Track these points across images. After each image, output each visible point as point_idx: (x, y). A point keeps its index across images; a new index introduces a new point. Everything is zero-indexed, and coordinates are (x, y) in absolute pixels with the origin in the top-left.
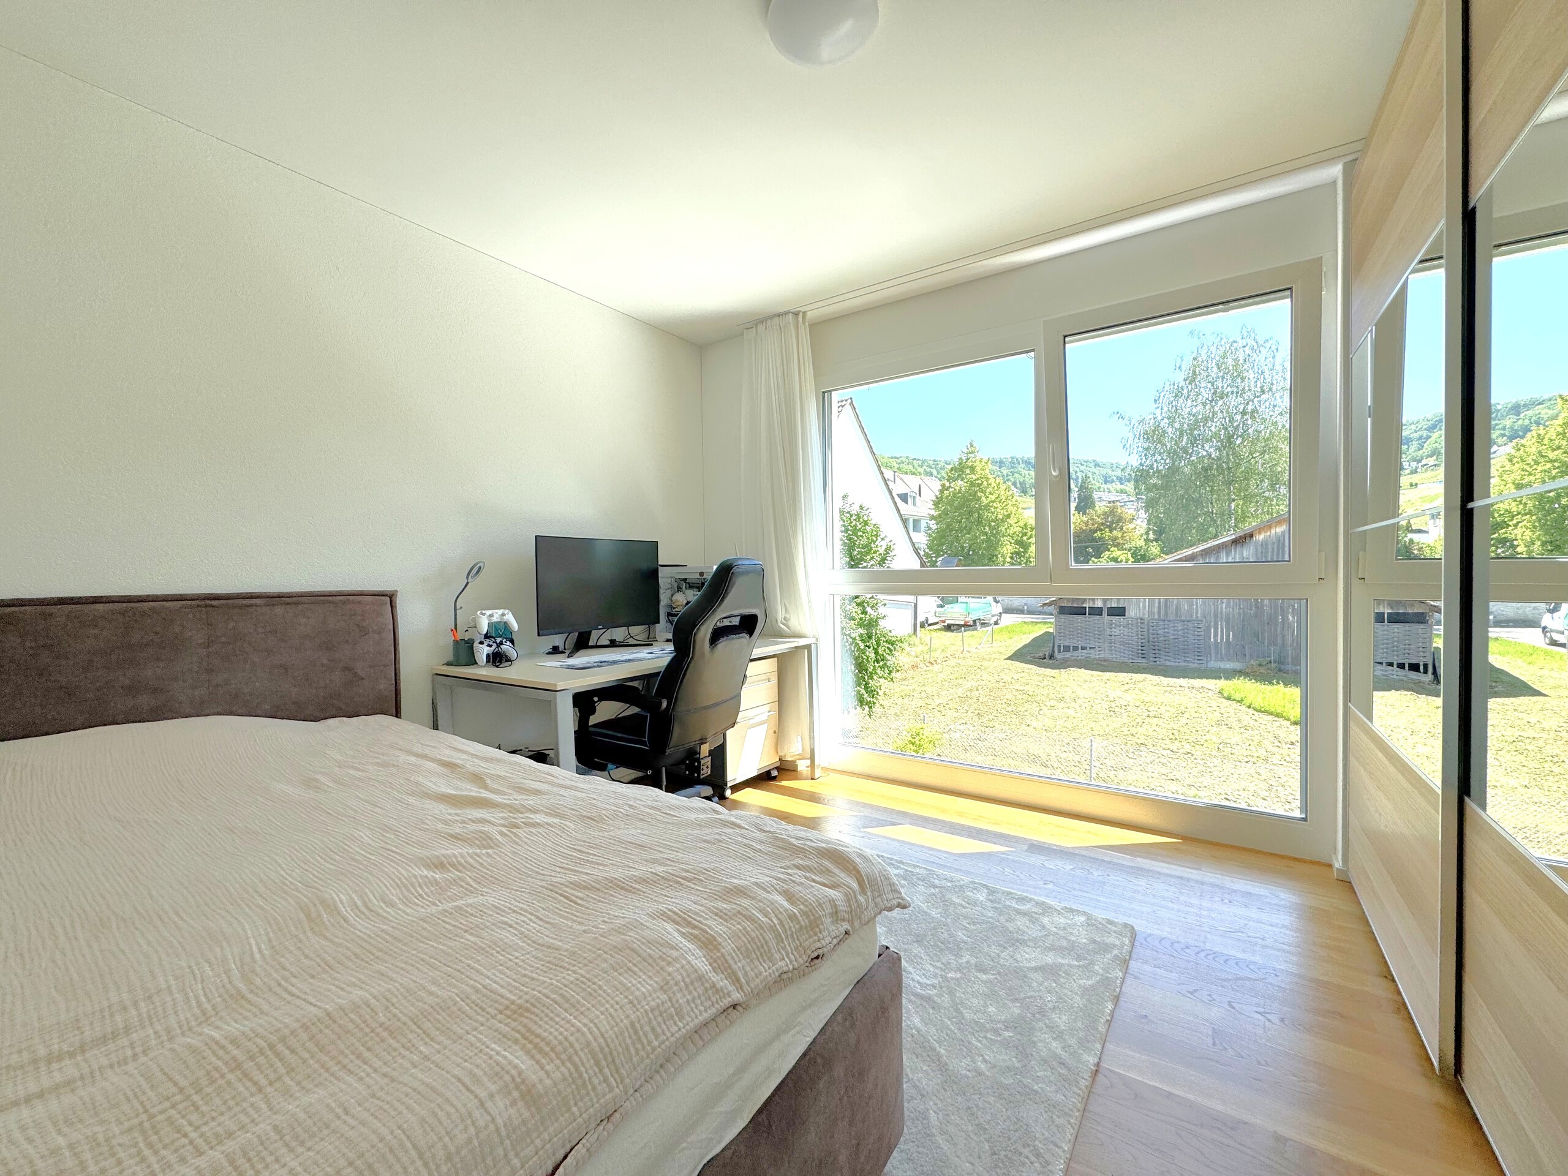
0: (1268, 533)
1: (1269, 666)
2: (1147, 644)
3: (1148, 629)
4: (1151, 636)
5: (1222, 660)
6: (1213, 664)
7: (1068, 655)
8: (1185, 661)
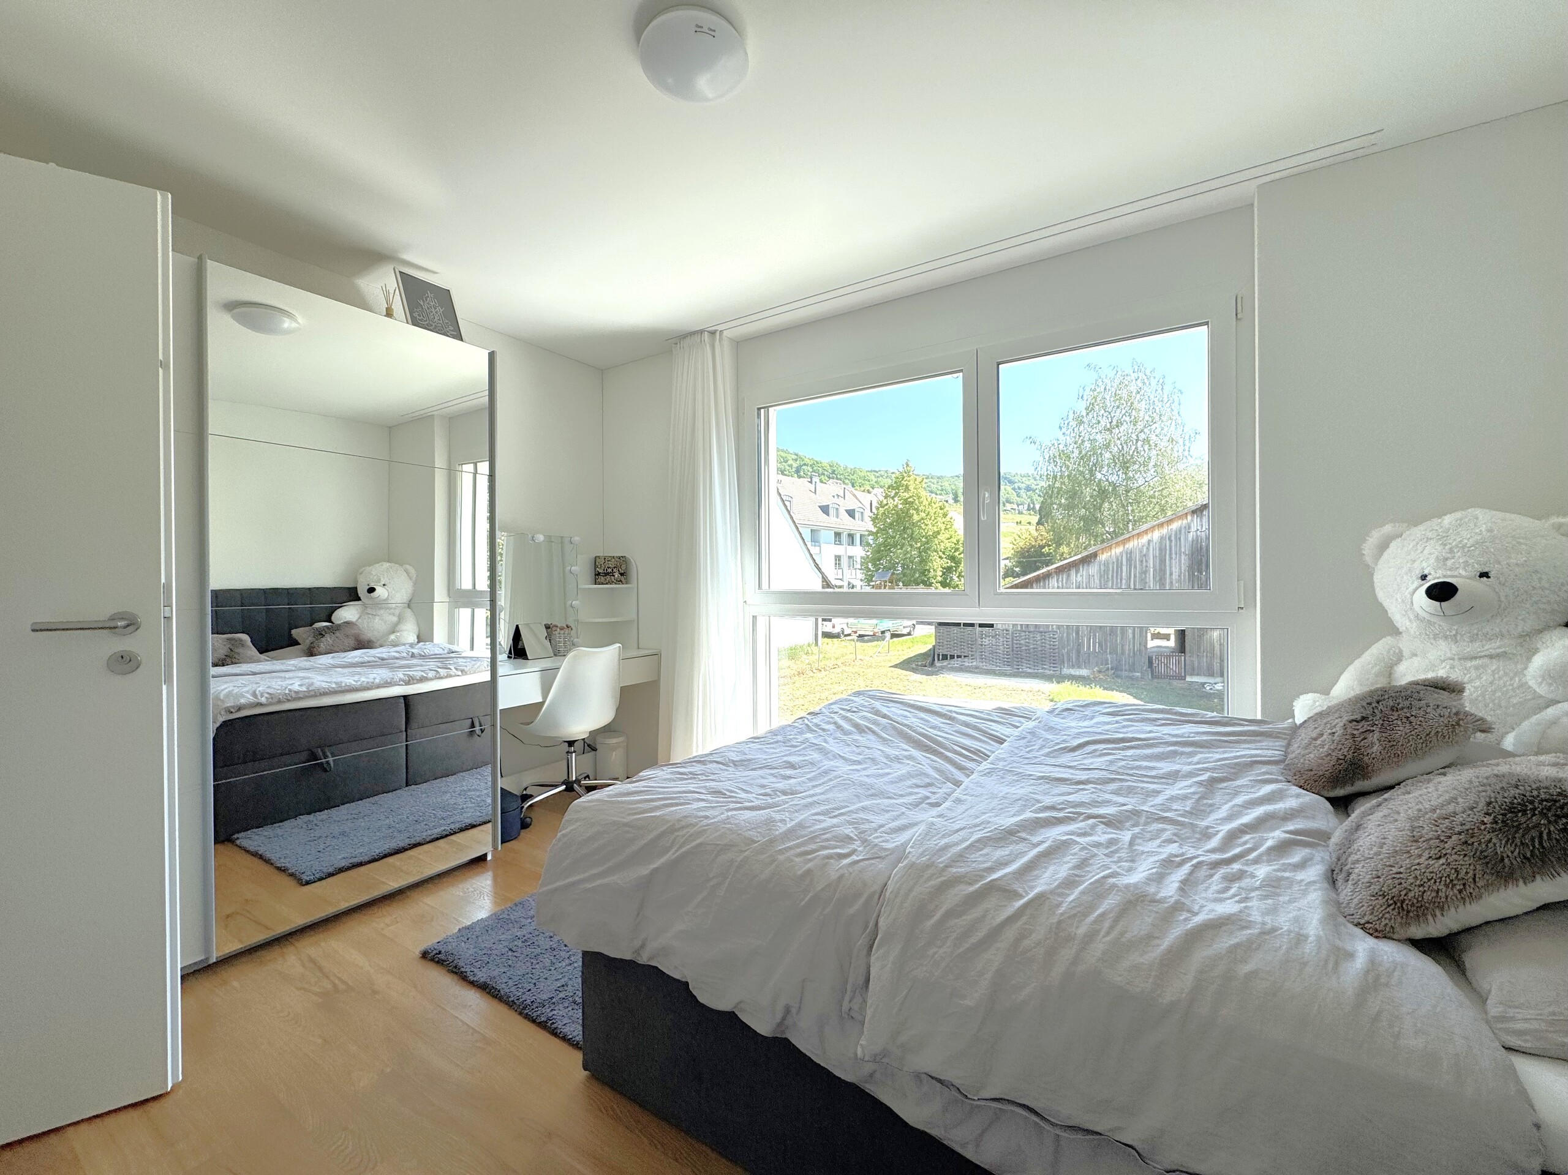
0: (1109, 554)
1: (1107, 672)
2: (1011, 653)
3: (1013, 639)
4: (1015, 646)
5: (1073, 667)
6: (1066, 671)
7: (945, 663)
8: (1043, 668)
